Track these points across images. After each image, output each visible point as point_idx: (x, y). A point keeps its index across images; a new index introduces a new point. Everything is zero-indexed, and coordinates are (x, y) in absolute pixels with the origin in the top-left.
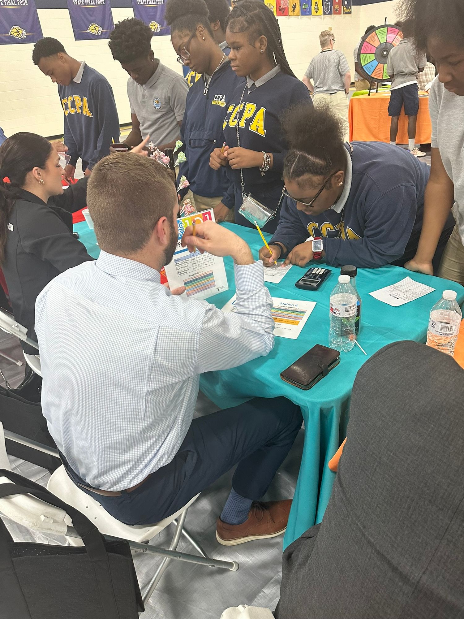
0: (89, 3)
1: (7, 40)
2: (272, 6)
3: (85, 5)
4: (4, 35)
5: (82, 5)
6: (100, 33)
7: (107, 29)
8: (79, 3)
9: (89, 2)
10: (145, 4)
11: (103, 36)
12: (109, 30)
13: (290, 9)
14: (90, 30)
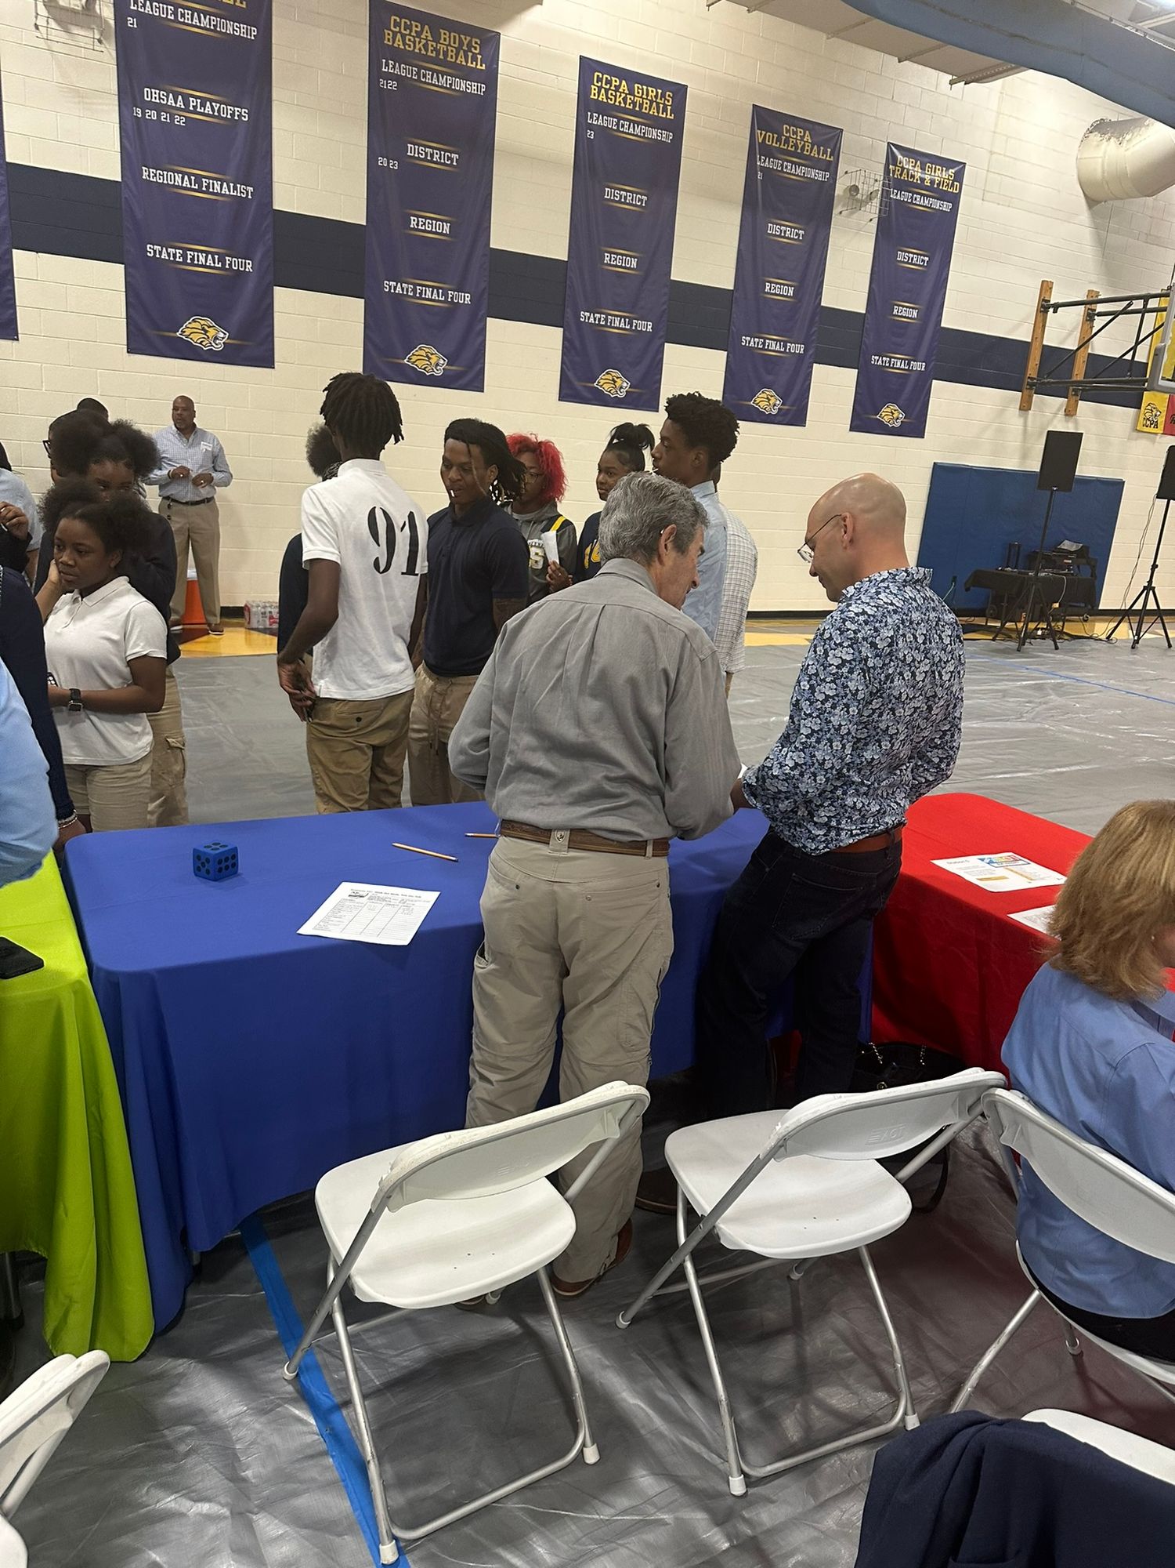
0: (773, 348)
1: (586, 394)
2: (1158, 411)
3: (763, 349)
4: (584, 384)
5: (758, 348)
6: (775, 412)
7: (792, 406)
8: (752, 344)
9: (774, 345)
10: (885, 366)
11: (779, 418)
12: (795, 408)
14: (758, 400)
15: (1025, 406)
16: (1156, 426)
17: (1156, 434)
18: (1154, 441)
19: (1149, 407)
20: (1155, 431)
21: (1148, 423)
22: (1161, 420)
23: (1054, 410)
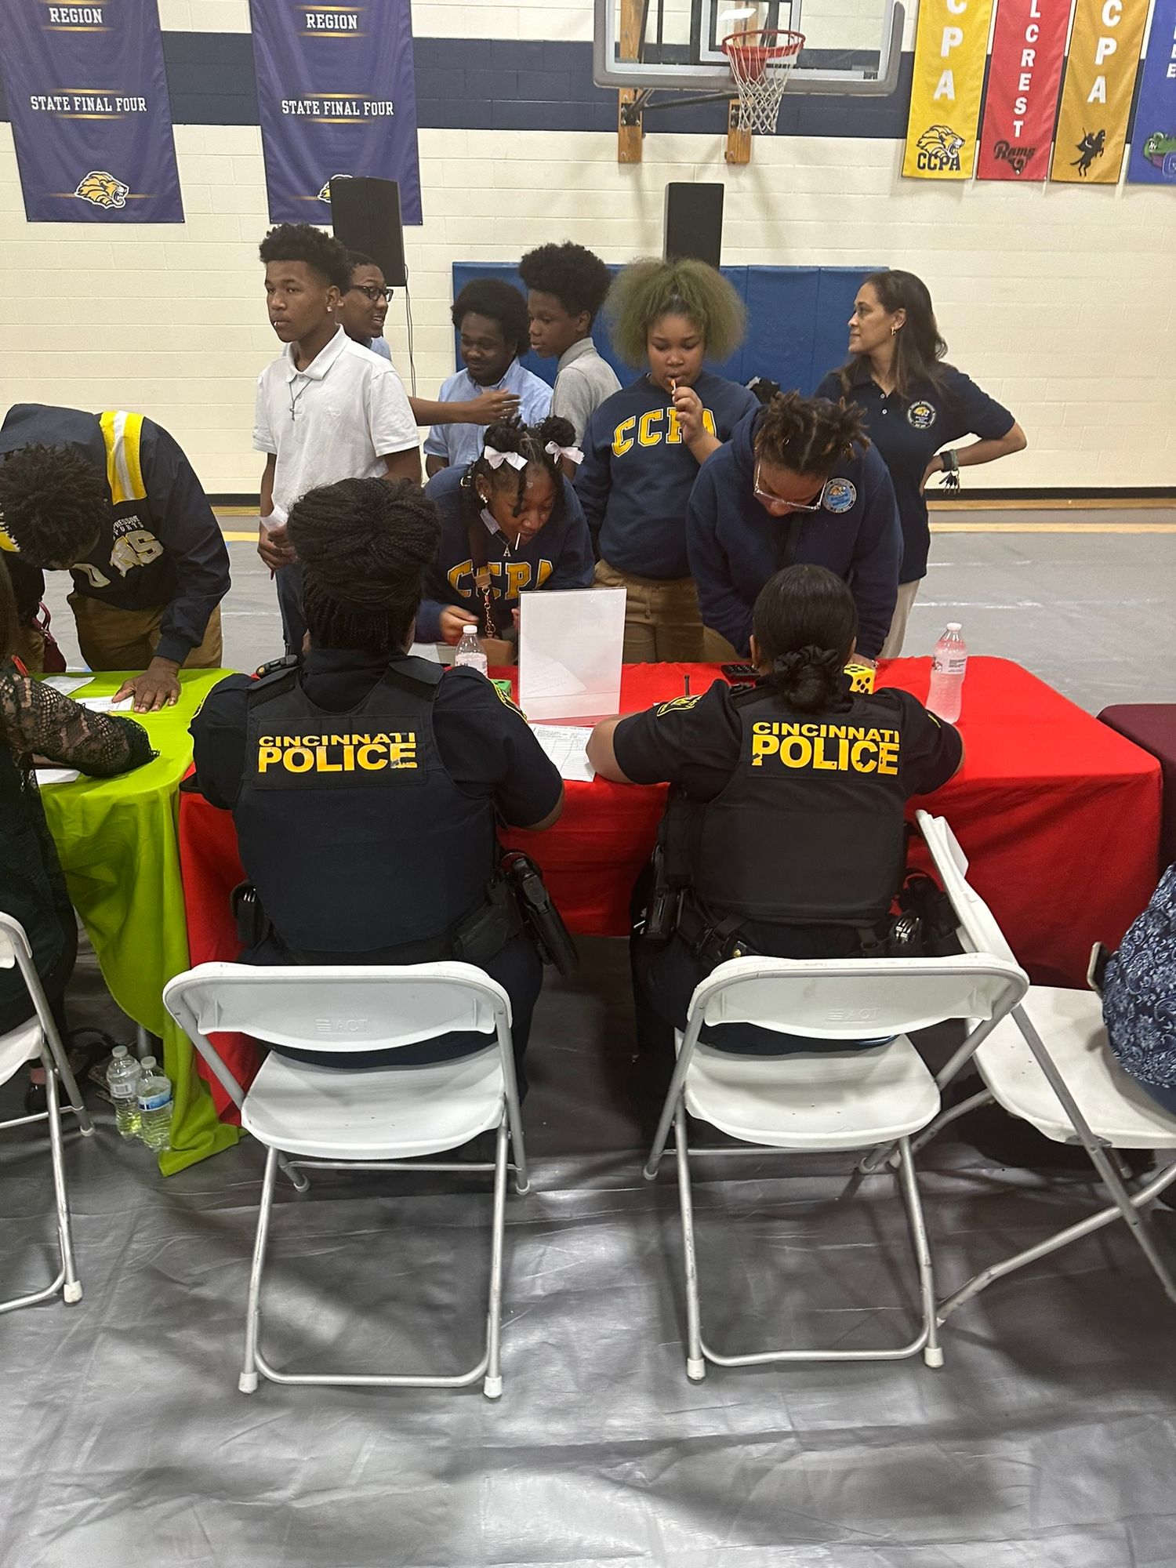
3: (73, 111)
7: (151, 193)
10: (313, 116)
12: (153, 196)
13: (1065, 151)
15: (630, 155)
16: (956, 164)
17: (962, 181)
18: (959, 195)
19: (935, 134)
20: (954, 174)
21: (938, 161)
22: (969, 153)
23: (699, 157)
